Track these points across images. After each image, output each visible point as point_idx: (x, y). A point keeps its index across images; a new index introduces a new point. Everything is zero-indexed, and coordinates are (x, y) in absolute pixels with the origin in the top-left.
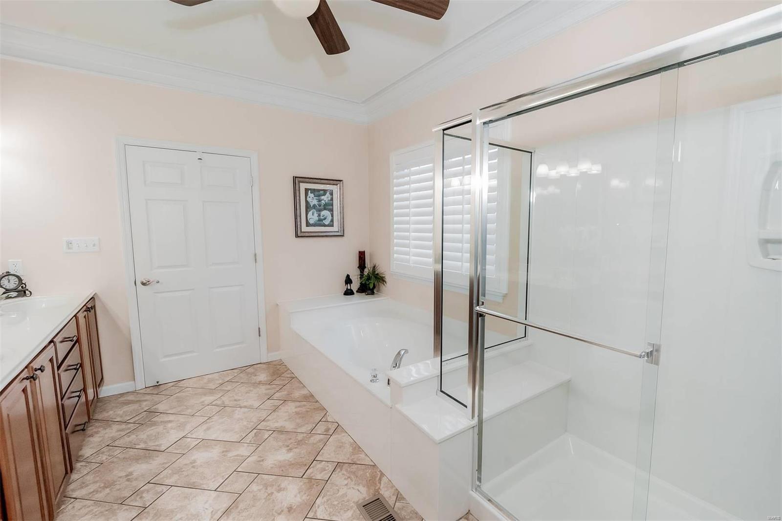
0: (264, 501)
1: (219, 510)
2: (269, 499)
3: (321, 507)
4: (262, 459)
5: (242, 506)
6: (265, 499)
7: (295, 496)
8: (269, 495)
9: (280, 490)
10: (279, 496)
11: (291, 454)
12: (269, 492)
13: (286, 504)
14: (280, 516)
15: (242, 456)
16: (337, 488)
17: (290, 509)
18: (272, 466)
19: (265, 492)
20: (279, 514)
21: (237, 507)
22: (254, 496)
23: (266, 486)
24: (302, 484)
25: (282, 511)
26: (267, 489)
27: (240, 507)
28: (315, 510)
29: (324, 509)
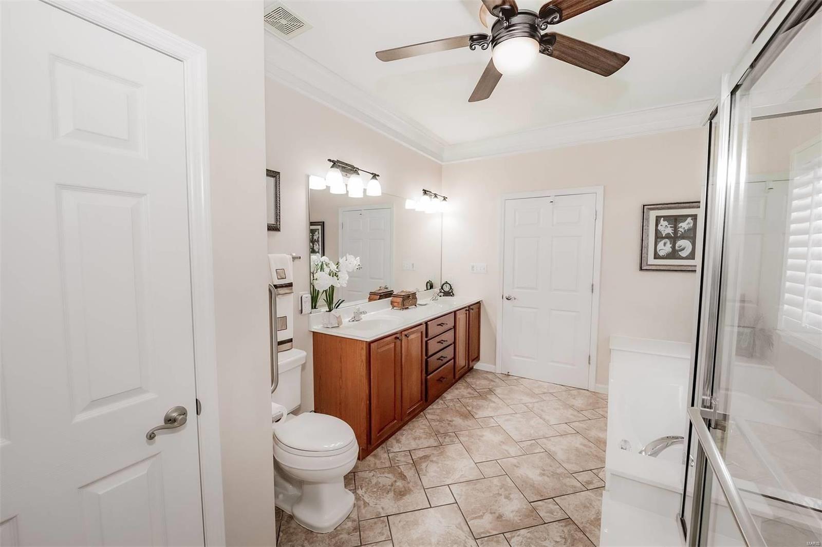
0: (492, 495)
1: (466, 477)
2: (496, 497)
3: (519, 537)
4: (518, 465)
5: (478, 486)
6: (493, 494)
7: (512, 512)
8: (498, 494)
9: (507, 497)
10: (503, 500)
11: (540, 478)
12: (500, 493)
13: (501, 511)
14: (490, 515)
15: (509, 453)
16: (547, 537)
17: (500, 517)
18: (519, 476)
19: (498, 490)
20: (491, 513)
21: (475, 485)
22: (490, 486)
23: (503, 486)
24: (525, 507)
25: (494, 513)
26: (501, 489)
27: (477, 486)
28: (513, 535)
29: (520, 541)
